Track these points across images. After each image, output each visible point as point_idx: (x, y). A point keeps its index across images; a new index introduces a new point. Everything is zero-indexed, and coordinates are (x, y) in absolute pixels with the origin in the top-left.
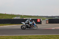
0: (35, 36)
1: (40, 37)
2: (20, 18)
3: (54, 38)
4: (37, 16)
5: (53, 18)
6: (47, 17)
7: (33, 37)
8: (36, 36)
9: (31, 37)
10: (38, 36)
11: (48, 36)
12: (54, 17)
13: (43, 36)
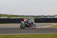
0: (21, 35)
1: (26, 36)
2: (7, 18)
3: (40, 37)
4: (24, 16)
5: (39, 18)
6: (33, 16)
7: (19, 36)
8: (23, 35)
9: (17, 36)
10: (24, 35)
11: (34, 35)
12: (40, 16)
13: (29, 35)
